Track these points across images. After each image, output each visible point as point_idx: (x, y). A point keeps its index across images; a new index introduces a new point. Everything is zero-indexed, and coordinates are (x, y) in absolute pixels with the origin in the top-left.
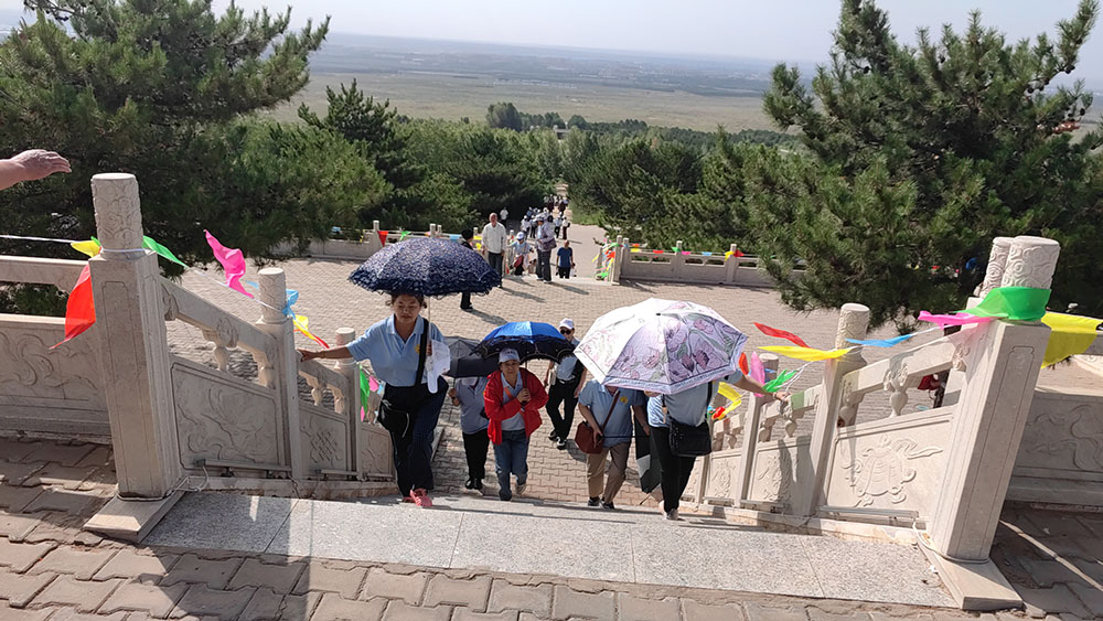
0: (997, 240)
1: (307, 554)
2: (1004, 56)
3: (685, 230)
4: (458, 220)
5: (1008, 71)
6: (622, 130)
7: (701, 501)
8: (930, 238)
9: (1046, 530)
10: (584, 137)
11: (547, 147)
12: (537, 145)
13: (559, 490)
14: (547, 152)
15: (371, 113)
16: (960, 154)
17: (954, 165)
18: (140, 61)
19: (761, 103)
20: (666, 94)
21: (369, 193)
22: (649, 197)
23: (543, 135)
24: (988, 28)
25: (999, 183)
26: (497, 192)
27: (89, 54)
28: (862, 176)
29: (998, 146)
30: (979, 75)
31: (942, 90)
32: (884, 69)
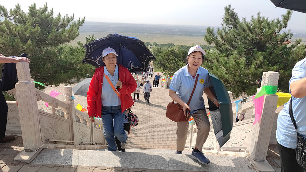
0: (264, 73)
1: (77, 165)
2: (268, 24)
5: (269, 28)
6: (168, 46)
8: (250, 73)
10: (157, 48)
13: (151, 146)
16: (258, 50)
17: (256, 53)
18: (33, 30)
19: (204, 38)
20: (179, 36)
22: (175, 64)
24: (262, 17)
25: (268, 58)
27: (18, 29)
28: (231, 57)
29: (268, 48)
30: (261, 29)
31: (252, 33)
32: (236, 28)
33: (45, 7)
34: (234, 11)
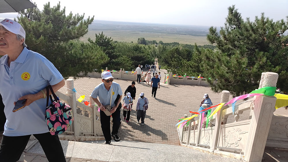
0: (263, 73)
1: (71, 156)
2: (272, 25)
3: (188, 71)
4: (129, 68)
5: (273, 29)
6: (173, 45)
7: (188, 144)
8: (252, 73)
9: (279, 156)
10: (162, 46)
11: (153, 49)
12: (150, 49)
13: (151, 140)
14: (153, 50)
15: (106, 40)
16: (260, 51)
17: (258, 54)
18: (46, 26)
19: (206, 37)
20: (184, 36)
21: (104, 60)
22: (179, 62)
23: (152, 46)
24: (266, 17)
25: (271, 59)
26: (139, 61)
27: (33, 25)
28: (233, 56)
29: (270, 49)
30: (264, 30)
31: (254, 34)
32: (239, 28)
33: (58, 6)
34: (238, 11)
